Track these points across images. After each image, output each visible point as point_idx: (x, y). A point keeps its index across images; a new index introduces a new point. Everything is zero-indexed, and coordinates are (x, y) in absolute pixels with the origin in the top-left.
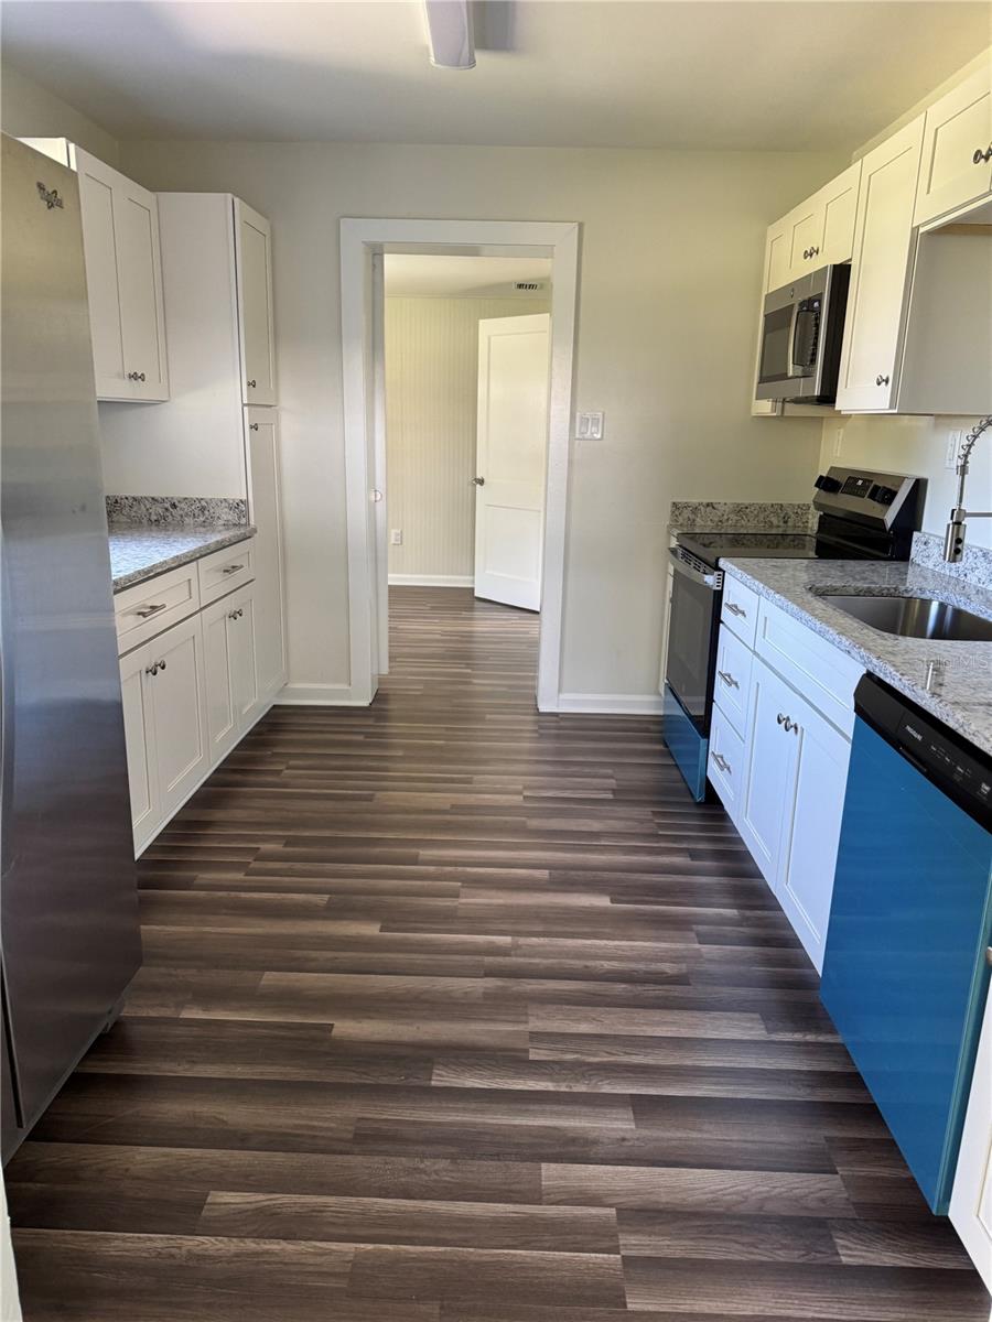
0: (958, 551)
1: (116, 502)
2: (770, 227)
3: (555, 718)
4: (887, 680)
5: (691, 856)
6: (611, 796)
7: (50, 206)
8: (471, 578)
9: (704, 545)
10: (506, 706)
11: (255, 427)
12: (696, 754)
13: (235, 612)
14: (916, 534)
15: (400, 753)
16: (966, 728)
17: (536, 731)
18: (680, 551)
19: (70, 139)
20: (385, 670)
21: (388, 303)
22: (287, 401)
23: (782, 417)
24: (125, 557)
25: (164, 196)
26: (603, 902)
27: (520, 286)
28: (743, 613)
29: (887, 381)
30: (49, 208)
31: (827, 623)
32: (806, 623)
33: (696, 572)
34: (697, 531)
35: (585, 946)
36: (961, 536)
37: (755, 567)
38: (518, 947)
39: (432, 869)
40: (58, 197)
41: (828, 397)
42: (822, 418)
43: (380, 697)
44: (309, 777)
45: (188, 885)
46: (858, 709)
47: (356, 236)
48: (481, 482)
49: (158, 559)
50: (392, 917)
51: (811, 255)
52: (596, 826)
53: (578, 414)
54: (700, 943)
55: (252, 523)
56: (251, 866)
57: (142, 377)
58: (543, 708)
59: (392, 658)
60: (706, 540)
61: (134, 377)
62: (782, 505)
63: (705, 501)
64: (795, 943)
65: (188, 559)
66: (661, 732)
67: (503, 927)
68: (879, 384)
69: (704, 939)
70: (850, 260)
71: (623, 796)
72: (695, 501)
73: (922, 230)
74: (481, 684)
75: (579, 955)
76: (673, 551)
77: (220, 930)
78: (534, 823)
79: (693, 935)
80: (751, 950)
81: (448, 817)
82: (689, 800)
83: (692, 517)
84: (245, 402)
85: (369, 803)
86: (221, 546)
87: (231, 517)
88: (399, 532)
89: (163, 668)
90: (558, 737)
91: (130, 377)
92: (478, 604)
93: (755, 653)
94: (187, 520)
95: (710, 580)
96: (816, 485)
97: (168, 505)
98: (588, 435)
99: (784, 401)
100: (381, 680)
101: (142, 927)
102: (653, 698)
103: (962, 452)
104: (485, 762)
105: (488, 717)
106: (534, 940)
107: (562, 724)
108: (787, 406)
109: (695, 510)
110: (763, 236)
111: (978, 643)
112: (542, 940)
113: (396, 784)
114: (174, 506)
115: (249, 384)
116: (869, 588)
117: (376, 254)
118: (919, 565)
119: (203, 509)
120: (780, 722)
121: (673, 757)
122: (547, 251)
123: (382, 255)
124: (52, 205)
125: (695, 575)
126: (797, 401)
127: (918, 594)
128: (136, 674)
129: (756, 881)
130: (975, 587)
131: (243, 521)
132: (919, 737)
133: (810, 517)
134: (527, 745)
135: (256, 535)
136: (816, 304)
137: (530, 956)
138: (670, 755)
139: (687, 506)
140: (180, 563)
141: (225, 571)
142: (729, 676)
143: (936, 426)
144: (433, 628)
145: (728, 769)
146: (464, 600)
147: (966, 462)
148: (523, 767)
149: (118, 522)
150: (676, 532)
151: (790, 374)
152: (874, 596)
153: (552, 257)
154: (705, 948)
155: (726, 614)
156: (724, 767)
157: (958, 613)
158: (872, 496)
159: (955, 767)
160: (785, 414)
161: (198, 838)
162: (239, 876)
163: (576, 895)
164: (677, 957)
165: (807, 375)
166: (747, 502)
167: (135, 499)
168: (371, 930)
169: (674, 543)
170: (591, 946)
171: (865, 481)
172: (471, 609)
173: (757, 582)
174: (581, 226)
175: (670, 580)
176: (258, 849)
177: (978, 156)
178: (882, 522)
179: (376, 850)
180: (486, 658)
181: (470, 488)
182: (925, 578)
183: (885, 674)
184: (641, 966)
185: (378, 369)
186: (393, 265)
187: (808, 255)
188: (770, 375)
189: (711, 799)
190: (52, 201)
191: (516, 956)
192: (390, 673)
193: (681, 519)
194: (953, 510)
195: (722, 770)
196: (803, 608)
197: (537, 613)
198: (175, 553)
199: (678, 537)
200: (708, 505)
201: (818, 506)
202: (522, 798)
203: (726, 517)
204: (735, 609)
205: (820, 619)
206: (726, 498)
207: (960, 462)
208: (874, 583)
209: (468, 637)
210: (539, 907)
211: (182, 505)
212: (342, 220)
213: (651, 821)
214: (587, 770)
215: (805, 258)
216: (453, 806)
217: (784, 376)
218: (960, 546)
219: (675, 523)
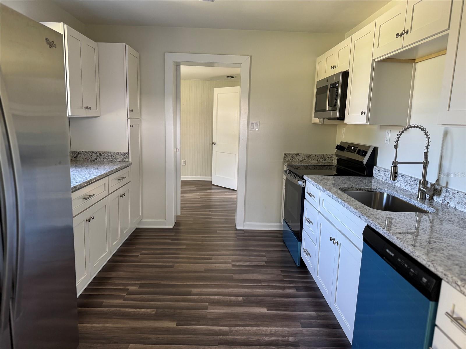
0: (396, 177)
1: (79, 153)
2: (317, 58)
3: (242, 232)
4: (377, 230)
5: (296, 290)
6: (265, 264)
7: (51, 47)
8: (211, 177)
9: (296, 169)
10: (224, 227)
11: (132, 126)
12: (296, 246)
13: (123, 195)
14: (374, 167)
15: (184, 247)
16: (414, 253)
17: (236, 237)
18: (288, 171)
19: (65, 23)
20: (179, 214)
21: (182, 81)
22: (145, 117)
23: (323, 124)
24: (80, 176)
25: (101, 44)
26: (264, 310)
27: (228, 77)
28: (314, 196)
29: (365, 113)
30: (50, 48)
31: (350, 204)
32: (341, 203)
33: (295, 180)
34: (293, 164)
35: (258, 330)
36: (397, 171)
37: (318, 179)
38: (232, 331)
39: (196, 297)
40: (54, 43)
41: (342, 117)
42: (337, 124)
43: (177, 224)
44: (149, 258)
45: (100, 305)
46: (364, 239)
47: (170, 58)
48: (215, 144)
49: (93, 177)
50: (181, 319)
51: (333, 68)
52: (260, 277)
53: (250, 122)
54: (302, 328)
55: (130, 161)
56: (125, 297)
57: (90, 108)
58: (238, 228)
59: (182, 208)
60: (297, 167)
61: (87, 108)
62: (323, 155)
63: (296, 153)
64: (338, 326)
65: (104, 176)
66: (282, 237)
67: (226, 323)
68: (362, 114)
69: (304, 326)
70: (349, 70)
71: (270, 264)
72: (293, 153)
73: (376, 60)
74: (215, 218)
75: (255, 334)
76: (286, 171)
77: (112, 325)
78: (236, 276)
79: (299, 324)
80: (322, 330)
81: (203, 274)
82: (294, 265)
83: (291, 158)
84: (129, 117)
85: (172, 269)
86: (117, 170)
87: (122, 159)
88: (185, 161)
89: (93, 219)
90: (244, 239)
91: (85, 108)
92: (213, 187)
93: (319, 212)
94: (105, 160)
95: (300, 183)
96: (336, 148)
97: (98, 154)
98: (254, 129)
99: (324, 119)
100: (178, 217)
101: (79, 325)
102: (278, 224)
103: (396, 140)
104: (217, 250)
105: (218, 231)
106: (238, 328)
107: (246, 234)
108: (325, 120)
109: (293, 156)
110: (315, 62)
111: (407, 213)
112: (241, 328)
113: (183, 260)
114: (101, 155)
115: (130, 111)
116: (361, 188)
117: (177, 65)
118: (376, 178)
119: (111, 156)
120: (331, 240)
121: (288, 248)
122: (239, 66)
123: (180, 66)
124: (52, 47)
125: (294, 181)
126: (329, 119)
127: (379, 191)
128: (82, 222)
129: (321, 300)
130: (399, 188)
131: (127, 160)
132: (393, 255)
133: (334, 159)
134: (232, 243)
135: (131, 165)
136: (337, 85)
137: (237, 335)
138: (286, 246)
139: (289, 154)
140: (101, 178)
141: (119, 179)
142: (309, 219)
143: (380, 128)
144: (197, 196)
145: (310, 255)
146: (208, 186)
147: (397, 144)
148: (231, 252)
149: (79, 161)
150: (286, 164)
151: (327, 109)
152: (362, 191)
153: (241, 68)
154: (304, 330)
155: (307, 196)
156: (308, 254)
157: (394, 198)
158: (358, 153)
159: (410, 269)
160: (325, 123)
161: (104, 284)
162: (120, 301)
163: (253, 308)
164: (294, 334)
165: (334, 110)
166: (311, 153)
167: (86, 152)
168: (173, 325)
169: (285, 168)
170: (260, 330)
171: (354, 147)
172: (211, 189)
173: (319, 186)
174: (251, 57)
175: (284, 182)
176: (129, 289)
177: (397, 35)
178: (362, 163)
179: (175, 290)
180: (216, 208)
181: (210, 146)
182: (379, 183)
183: (375, 227)
184: (280, 338)
185: (178, 106)
186: (184, 69)
187: (332, 68)
188: (319, 109)
189: (303, 265)
190: (51, 45)
191: (230, 335)
192: (181, 214)
193: (287, 160)
194: (393, 162)
195: (308, 256)
196: (339, 198)
197: (236, 190)
198: (99, 174)
199: (287, 166)
200: (297, 154)
201: (337, 156)
202: (231, 265)
203: (303, 159)
204: (310, 194)
205: (346, 202)
206: (305, 151)
207: (395, 144)
208: (362, 186)
209: (209, 200)
210: (239, 313)
211: (104, 154)
212: (165, 53)
213: (280, 274)
214: (255, 253)
215: (331, 69)
216: (205, 270)
217: (325, 110)
218: (396, 175)
219: (285, 161)
